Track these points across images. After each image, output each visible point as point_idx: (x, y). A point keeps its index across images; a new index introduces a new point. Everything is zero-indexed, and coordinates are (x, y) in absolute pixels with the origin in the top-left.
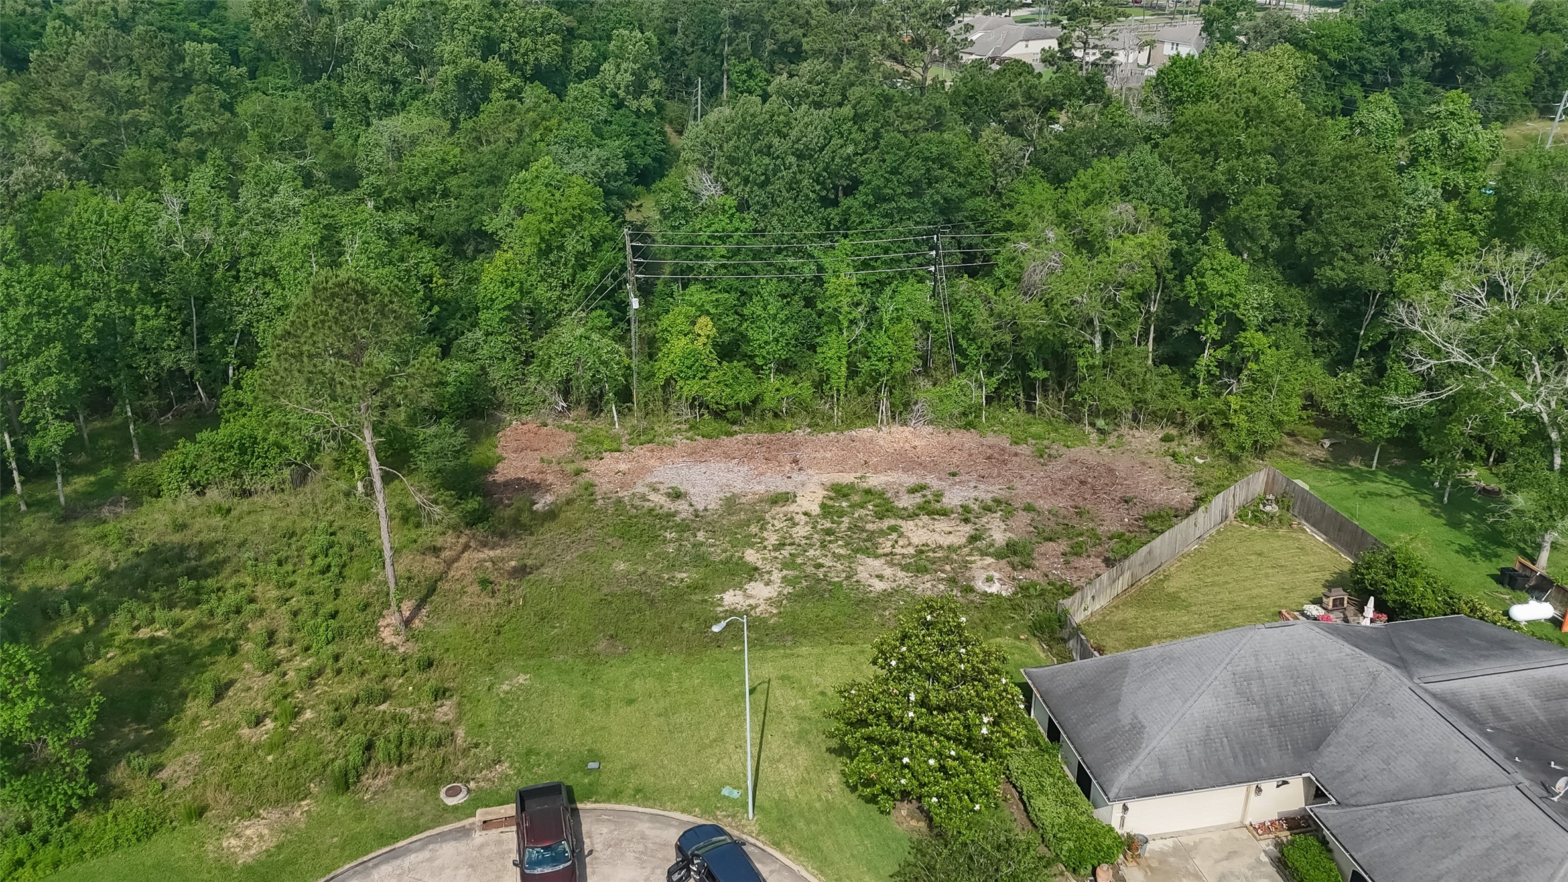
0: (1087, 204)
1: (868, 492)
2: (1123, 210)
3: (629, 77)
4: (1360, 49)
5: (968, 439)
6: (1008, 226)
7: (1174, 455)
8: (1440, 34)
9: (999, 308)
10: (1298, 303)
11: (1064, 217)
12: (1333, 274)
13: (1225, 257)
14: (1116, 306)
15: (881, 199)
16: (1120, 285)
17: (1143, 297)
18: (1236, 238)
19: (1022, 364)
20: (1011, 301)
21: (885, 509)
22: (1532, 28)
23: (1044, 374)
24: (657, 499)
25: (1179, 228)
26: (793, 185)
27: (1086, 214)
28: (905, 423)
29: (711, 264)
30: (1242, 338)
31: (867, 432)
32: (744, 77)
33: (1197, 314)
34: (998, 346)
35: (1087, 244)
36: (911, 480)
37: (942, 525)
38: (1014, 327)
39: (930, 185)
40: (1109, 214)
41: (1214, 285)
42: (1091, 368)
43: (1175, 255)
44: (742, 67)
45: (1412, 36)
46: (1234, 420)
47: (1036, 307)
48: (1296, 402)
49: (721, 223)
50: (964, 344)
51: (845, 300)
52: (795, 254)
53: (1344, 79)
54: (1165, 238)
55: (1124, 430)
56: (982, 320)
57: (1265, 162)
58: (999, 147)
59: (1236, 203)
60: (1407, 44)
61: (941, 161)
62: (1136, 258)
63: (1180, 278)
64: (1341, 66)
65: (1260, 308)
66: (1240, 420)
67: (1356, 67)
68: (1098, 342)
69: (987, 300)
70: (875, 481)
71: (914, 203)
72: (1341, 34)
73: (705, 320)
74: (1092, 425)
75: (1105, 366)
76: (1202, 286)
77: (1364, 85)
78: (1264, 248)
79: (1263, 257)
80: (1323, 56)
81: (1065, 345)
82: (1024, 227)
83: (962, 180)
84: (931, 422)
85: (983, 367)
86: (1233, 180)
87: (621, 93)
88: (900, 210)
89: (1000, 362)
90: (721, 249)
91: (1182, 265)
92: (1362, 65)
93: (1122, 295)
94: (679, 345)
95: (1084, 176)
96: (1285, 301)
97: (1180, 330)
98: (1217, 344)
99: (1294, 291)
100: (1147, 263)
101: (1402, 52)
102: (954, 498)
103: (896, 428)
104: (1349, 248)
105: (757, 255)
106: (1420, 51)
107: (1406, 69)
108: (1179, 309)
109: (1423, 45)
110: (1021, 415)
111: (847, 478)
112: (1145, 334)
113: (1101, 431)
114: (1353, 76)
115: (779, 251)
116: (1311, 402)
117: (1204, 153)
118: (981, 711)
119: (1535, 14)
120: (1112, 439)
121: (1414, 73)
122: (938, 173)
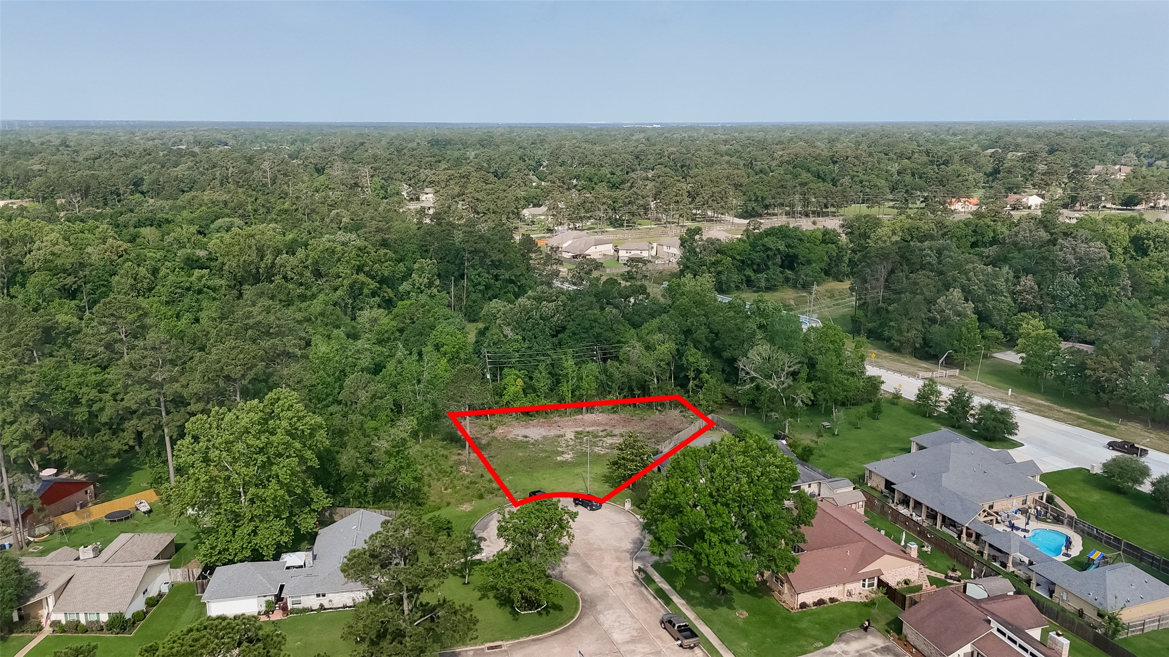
0: (648, 334)
1: (588, 432)
2: (659, 336)
3: (426, 280)
4: (750, 254)
5: (616, 416)
6: (619, 342)
7: (684, 416)
8: (782, 248)
9: (623, 370)
10: (719, 365)
11: (640, 339)
12: (726, 354)
13: (694, 350)
14: (661, 367)
15: (574, 334)
16: (661, 360)
17: (668, 364)
18: (697, 344)
19: (631, 389)
20: (625, 367)
21: (596, 436)
22: (824, 241)
23: (639, 392)
24: (520, 438)
25: (678, 342)
26: (543, 331)
27: (649, 338)
28: (591, 413)
29: (514, 360)
30: (701, 376)
31: (580, 417)
32: (477, 277)
33: (688, 369)
34: (623, 383)
35: (648, 348)
36: (601, 429)
37: (615, 438)
38: (628, 376)
39: (591, 329)
40: (655, 337)
41: (691, 359)
42: (654, 389)
43: (678, 350)
44: (476, 272)
45: (770, 249)
46: (702, 402)
47: (635, 369)
48: (720, 395)
49: (516, 346)
50: (610, 384)
51: (570, 370)
52: (543, 355)
53: (745, 267)
54: (674, 345)
55: (667, 410)
56: (617, 375)
57: (703, 319)
58: (613, 314)
59: (696, 332)
60: (769, 253)
61: (595, 321)
62: (666, 352)
63: (680, 358)
64: (743, 262)
65: (706, 366)
66: (704, 403)
67: (749, 262)
68: (655, 380)
69: (618, 368)
70: (588, 429)
71: (586, 335)
72: (740, 248)
73: (519, 380)
74: (656, 409)
75: (659, 388)
76: (687, 360)
77: (753, 270)
78: (705, 346)
79: (706, 350)
80: (734, 258)
81: (646, 381)
82: (627, 342)
83: (601, 326)
84: (601, 412)
85: (618, 391)
86: (693, 325)
87: (423, 288)
88: (581, 338)
89: (622, 390)
90: (517, 355)
91: (680, 354)
92: (751, 261)
93: (662, 364)
94: (512, 389)
95: (646, 325)
96: (714, 363)
97: (682, 375)
98: (694, 379)
99: (717, 360)
100: (669, 353)
101: (768, 256)
102: (616, 431)
103: (589, 415)
104: (730, 346)
105: (530, 356)
106: (775, 255)
107: (770, 263)
108: (680, 368)
109: (776, 253)
110: (632, 408)
111: (579, 429)
112: (670, 378)
113: (659, 411)
114: (748, 266)
115: (537, 354)
116: (725, 396)
117: (683, 316)
118: (644, 455)
119: (824, 235)
120: (664, 413)
121: (774, 264)
122: (594, 325)
